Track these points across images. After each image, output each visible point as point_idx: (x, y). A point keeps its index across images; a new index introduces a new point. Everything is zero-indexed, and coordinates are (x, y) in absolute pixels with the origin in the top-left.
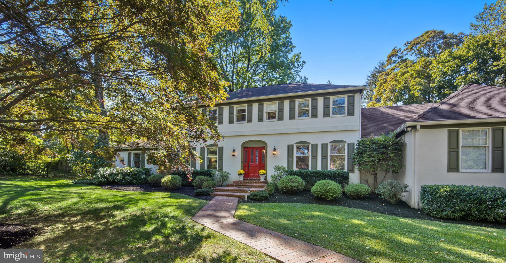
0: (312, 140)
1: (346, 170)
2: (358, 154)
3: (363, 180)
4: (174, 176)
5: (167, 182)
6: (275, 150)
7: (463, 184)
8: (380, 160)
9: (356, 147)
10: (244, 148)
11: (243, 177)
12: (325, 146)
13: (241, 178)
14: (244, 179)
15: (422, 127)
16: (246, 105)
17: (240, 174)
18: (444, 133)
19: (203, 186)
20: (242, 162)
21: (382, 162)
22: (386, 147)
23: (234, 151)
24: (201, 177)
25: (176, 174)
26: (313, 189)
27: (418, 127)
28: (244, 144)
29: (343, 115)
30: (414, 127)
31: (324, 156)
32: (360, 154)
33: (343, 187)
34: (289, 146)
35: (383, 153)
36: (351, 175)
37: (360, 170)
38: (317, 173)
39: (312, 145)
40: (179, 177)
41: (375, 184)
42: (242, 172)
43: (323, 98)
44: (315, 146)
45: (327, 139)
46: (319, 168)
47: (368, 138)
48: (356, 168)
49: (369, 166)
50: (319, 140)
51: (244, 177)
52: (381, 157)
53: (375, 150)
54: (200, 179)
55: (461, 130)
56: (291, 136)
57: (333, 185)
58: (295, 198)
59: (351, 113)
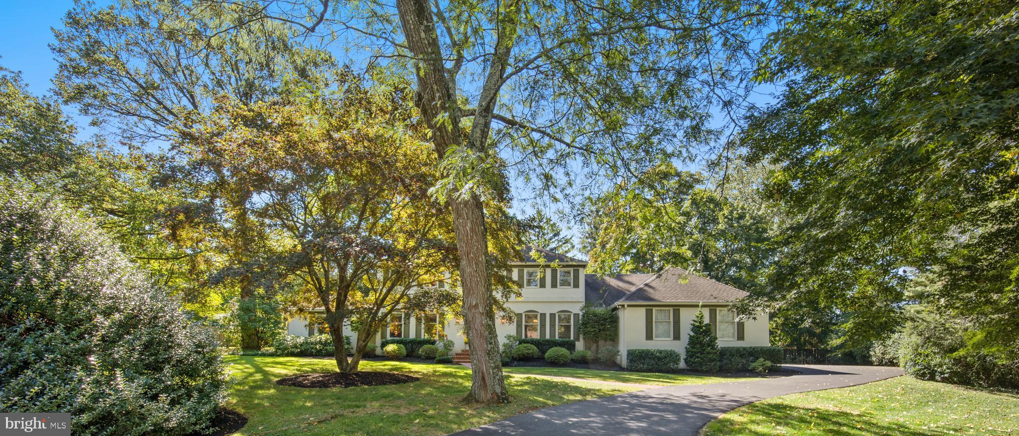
0: (540, 309)
1: (572, 338)
2: (583, 324)
3: (588, 348)
5: (391, 352)
7: (650, 348)
8: (600, 330)
9: (580, 317)
12: (552, 316)
15: (629, 306)
17: (465, 343)
18: (643, 310)
19: (438, 355)
21: (602, 332)
22: (605, 320)
26: (547, 355)
27: (626, 306)
29: (569, 287)
30: (623, 306)
31: (553, 325)
32: (585, 324)
33: (571, 354)
34: (518, 314)
35: (602, 325)
36: (577, 343)
37: (584, 339)
38: (548, 341)
39: (541, 314)
41: (597, 352)
43: (550, 269)
44: (543, 316)
45: (555, 309)
46: (548, 337)
47: (592, 309)
48: (581, 336)
49: (591, 335)
50: (548, 310)
52: (601, 327)
53: (596, 322)
55: (654, 309)
56: (520, 305)
57: (564, 351)
58: (532, 363)
59: (576, 286)
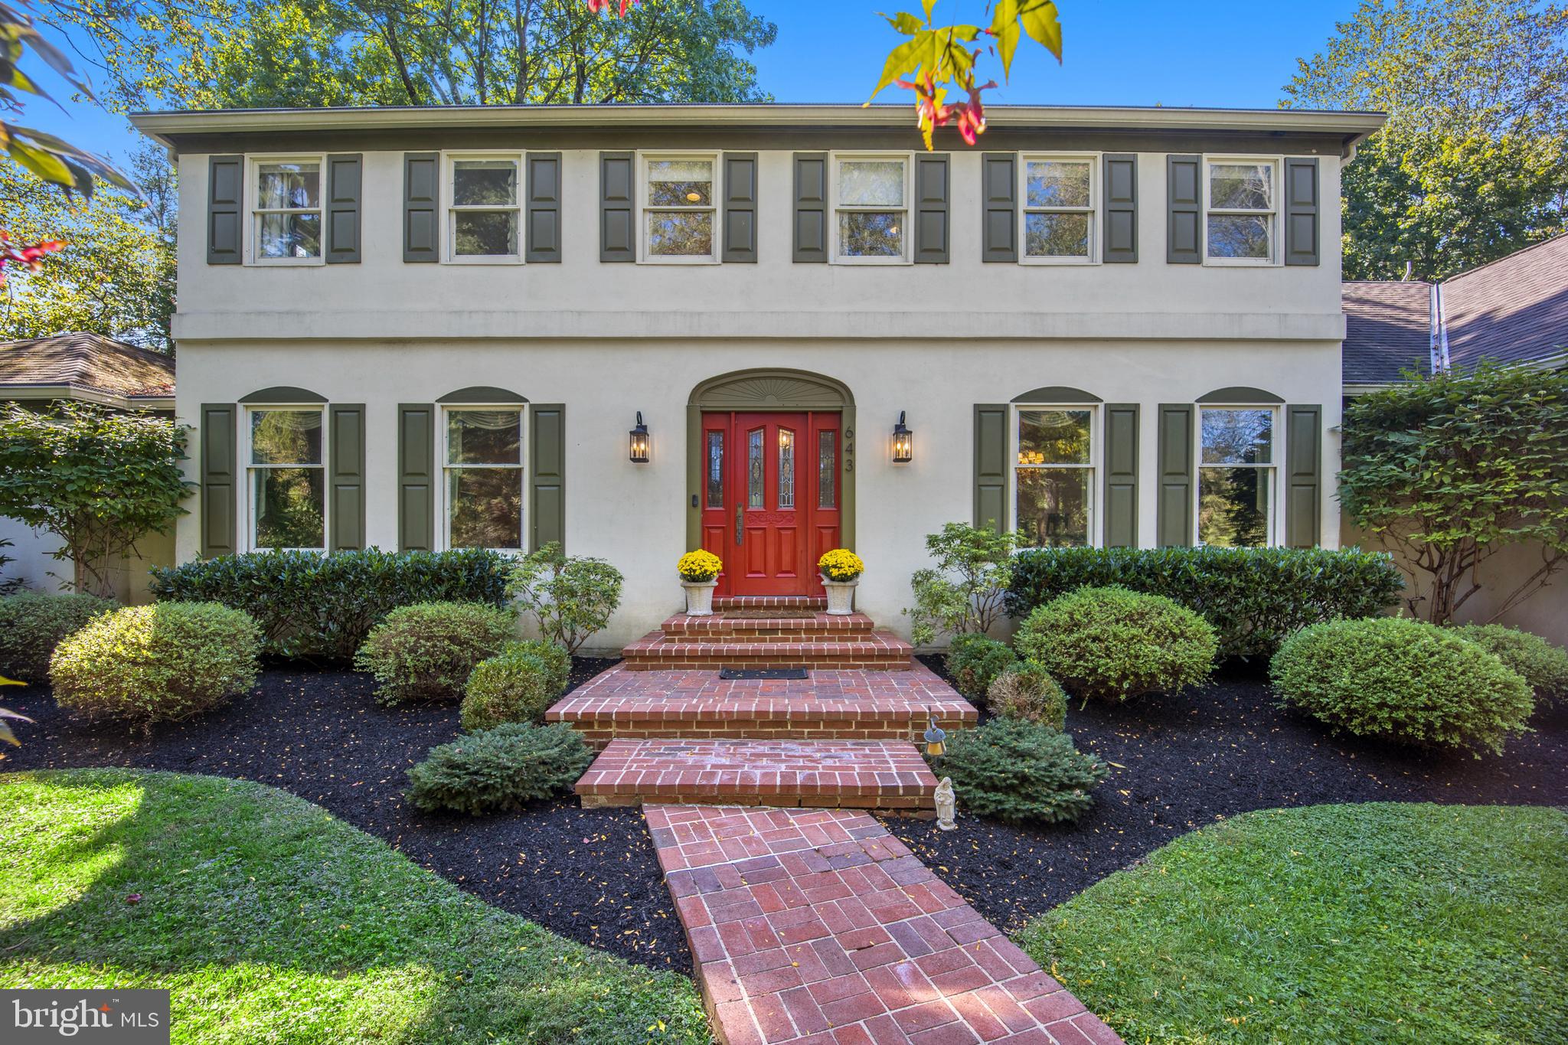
0: (1107, 380)
4: (187, 611)
5: (106, 671)
6: (901, 430)
10: (705, 413)
11: (711, 591)
12: (1174, 420)
13: (702, 603)
14: (715, 608)
16: (717, 156)
17: (693, 578)
19: (476, 694)
20: (692, 502)
23: (640, 432)
24: (428, 610)
25: (209, 591)
28: (706, 388)
29: (1261, 262)
31: (1175, 472)
34: (981, 411)
39: (1110, 410)
40: (232, 614)
42: (709, 561)
43: (1162, 156)
44: (1123, 417)
45: (1189, 379)
51: (717, 591)
54: (425, 631)
56: (995, 356)
59: (1303, 250)
